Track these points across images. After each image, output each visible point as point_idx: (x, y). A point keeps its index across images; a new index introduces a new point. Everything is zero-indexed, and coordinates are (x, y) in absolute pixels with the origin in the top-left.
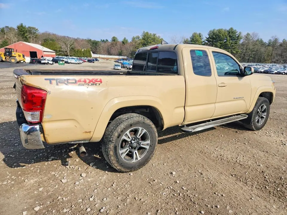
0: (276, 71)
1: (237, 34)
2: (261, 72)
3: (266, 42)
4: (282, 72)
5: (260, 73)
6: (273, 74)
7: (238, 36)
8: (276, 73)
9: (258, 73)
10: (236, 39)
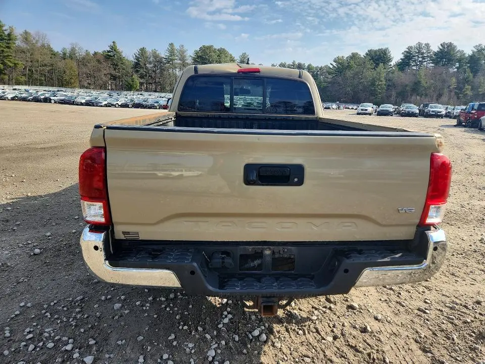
0: (106, 103)
1: (4, 28)
2: (82, 104)
3: (58, 52)
4: (115, 103)
5: (80, 105)
6: (101, 106)
7: (9, 35)
8: (106, 106)
9: (77, 105)
10: (6, 39)
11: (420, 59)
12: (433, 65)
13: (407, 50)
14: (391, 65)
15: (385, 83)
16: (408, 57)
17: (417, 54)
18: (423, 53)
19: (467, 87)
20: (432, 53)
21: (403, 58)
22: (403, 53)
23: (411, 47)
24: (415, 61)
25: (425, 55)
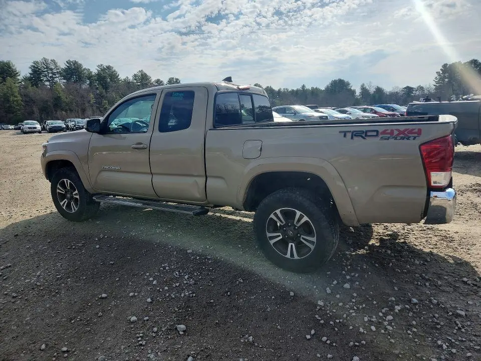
11: (50, 75)
12: (65, 81)
13: (34, 65)
14: (18, 80)
15: (21, 99)
16: (37, 73)
17: (46, 70)
18: (51, 69)
19: (105, 102)
20: (60, 70)
21: (31, 72)
22: (30, 68)
23: (37, 62)
24: (46, 76)
25: (55, 71)
